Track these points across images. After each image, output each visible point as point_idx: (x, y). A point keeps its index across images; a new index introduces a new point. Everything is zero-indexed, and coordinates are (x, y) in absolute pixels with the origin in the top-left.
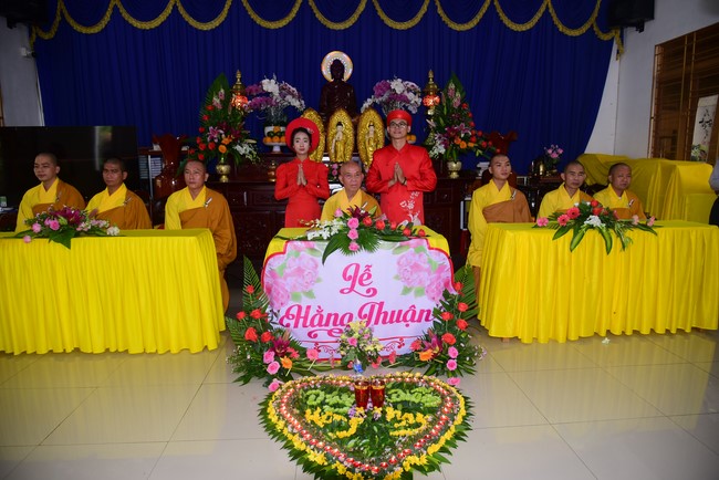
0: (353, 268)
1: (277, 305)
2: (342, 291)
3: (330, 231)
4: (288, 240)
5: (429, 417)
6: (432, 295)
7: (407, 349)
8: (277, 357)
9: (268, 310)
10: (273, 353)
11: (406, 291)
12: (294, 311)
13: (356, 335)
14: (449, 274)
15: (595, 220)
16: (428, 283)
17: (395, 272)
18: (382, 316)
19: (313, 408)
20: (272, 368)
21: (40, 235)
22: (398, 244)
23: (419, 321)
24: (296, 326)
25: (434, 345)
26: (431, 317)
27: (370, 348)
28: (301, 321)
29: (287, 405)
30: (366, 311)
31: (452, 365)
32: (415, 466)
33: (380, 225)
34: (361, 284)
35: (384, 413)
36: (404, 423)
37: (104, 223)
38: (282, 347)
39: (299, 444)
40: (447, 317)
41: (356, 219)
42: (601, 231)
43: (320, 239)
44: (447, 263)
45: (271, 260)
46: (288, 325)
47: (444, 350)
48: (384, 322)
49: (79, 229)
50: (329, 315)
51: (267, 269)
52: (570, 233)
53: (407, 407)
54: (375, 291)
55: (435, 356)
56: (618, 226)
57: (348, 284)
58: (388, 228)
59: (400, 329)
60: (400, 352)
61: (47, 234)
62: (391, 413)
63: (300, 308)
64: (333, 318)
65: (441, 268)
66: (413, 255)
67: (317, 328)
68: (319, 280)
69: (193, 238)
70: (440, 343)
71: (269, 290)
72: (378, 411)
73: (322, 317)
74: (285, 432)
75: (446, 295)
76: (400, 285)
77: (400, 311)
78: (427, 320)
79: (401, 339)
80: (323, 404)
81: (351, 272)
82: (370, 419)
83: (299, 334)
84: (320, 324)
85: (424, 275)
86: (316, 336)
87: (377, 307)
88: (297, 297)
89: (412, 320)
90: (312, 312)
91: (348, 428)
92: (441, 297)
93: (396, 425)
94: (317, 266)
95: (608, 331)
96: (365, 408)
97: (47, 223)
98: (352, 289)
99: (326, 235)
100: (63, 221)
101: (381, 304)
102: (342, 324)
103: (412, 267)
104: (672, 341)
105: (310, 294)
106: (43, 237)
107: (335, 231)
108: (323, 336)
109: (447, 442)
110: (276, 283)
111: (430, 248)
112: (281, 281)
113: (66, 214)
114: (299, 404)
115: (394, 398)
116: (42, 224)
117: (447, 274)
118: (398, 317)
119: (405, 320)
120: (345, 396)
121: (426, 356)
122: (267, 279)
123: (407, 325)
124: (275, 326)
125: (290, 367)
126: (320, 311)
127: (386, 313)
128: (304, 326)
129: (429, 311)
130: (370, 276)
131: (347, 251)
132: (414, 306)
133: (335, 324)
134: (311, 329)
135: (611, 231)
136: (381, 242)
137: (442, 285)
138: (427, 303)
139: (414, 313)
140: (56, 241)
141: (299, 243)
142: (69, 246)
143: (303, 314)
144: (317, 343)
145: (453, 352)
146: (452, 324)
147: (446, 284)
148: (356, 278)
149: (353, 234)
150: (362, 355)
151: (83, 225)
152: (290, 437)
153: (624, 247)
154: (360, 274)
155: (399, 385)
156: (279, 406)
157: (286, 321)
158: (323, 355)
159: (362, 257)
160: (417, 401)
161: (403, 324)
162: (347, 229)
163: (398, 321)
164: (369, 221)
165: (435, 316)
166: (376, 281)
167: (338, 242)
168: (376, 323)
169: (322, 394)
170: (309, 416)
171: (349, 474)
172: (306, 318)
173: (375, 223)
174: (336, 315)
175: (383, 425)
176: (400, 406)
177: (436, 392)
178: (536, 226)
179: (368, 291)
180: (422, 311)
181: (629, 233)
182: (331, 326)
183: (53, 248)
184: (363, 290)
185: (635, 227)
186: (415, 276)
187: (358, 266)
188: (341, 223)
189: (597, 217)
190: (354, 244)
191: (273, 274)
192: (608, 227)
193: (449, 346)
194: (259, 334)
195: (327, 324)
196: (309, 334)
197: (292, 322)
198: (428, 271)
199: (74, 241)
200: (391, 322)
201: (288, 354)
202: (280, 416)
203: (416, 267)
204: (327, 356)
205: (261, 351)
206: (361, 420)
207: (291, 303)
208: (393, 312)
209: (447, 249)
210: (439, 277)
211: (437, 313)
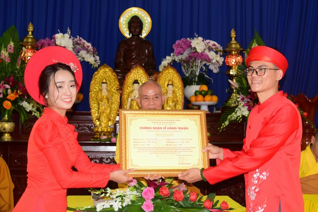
3: (122, 201)
4: (75, 211)
41: (152, 189)
58: (186, 199)
99: (117, 205)
107: (127, 202)
149: (148, 206)
162: (141, 199)
164: (165, 191)
173: (172, 194)
188: (135, 193)
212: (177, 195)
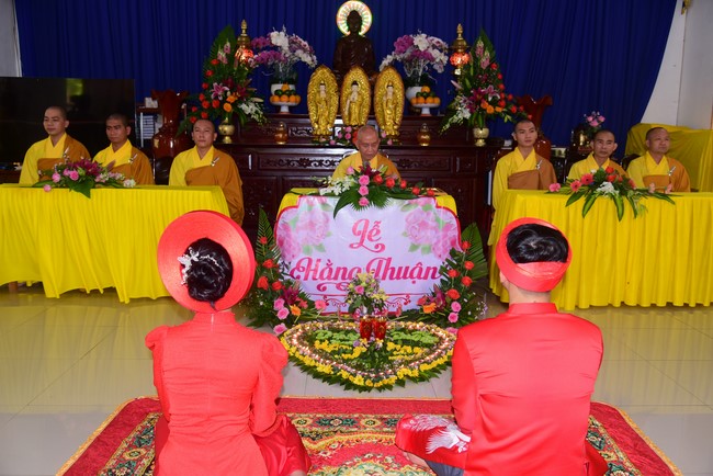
0: (363, 223)
1: (288, 256)
2: (351, 246)
3: (342, 187)
4: (301, 195)
5: (426, 349)
6: (439, 253)
7: (413, 305)
8: (286, 305)
9: (279, 262)
10: (283, 302)
11: (414, 248)
12: (304, 264)
13: (364, 284)
14: (456, 233)
15: (608, 187)
16: (435, 240)
17: (403, 230)
18: (389, 271)
19: (322, 341)
20: (282, 314)
21: (60, 185)
22: (407, 202)
23: (425, 278)
24: (306, 279)
25: (439, 300)
26: (437, 275)
27: (375, 296)
28: (311, 273)
29: (298, 339)
30: (374, 266)
31: (453, 318)
32: (407, 376)
33: (389, 182)
34: (371, 240)
35: (385, 345)
36: (402, 352)
37: (119, 176)
38: (292, 296)
39: (308, 362)
40: (453, 273)
41: (367, 177)
42: (613, 197)
43: (332, 195)
44: (454, 222)
45: (284, 214)
46: (298, 277)
47: (447, 305)
48: (391, 278)
49: (97, 180)
50: (339, 269)
51: (280, 222)
52: (582, 201)
53: (405, 342)
54: (383, 247)
55: (437, 309)
56: (631, 193)
57: (358, 239)
58: (398, 186)
59: (406, 286)
60: (405, 308)
61: (66, 183)
62: (391, 346)
63: (310, 261)
64: (342, 271)
65: (448, 227)
66: (422, 213)
67: (326, 281)
68: (329, 235)
69: (208, 193)
70: (444, 297)
71: (281, 243)
72: (380, 343)
73: (331, 270)
74: (297, 355)
75: (453, 253)
76: (408, 242)
77: (407, 268)
78: (433, 277)
79: (408, 295)
80: (330, 339)
81: (360, 228)
82: (372, 348)
83: (308, 287)
84: (329, 278)
85: (430, 233)
86: (325, 289)
87: (384, 263)
88: (308, 251)
89: (419, 277)
90: (322, 265)
91: (352, 352)
92: (447, 256)
93: (395, 353)
94: (327, 220)
95: (623, 303)
96: (368, 339)
97: (66, 173)
98: (361, 244)
99: (337, 191)
100: (81, 171)
101: (389, 260)
102: (350, 277)
103: (420, 225)
104: (691, 315)
105: (321, 248)
106: (62, 187)
107: (346, 187)
108: (331, 289)
109: (439, 365)
110: (289, 236)
111: (438, 207)
112: (293, 233)
113: (85, 167)
114: (309, 339)
115: (396, 337)
116: (61, 174)
117: (454, 232)
118: (404, 273)
119: (411, 277)
120: (350, 335)
121: (429, 309)
122: (280, 232)
123: (414, 282)
124: (287, 277)
125: (298, 314)
126: (329, 265)
127: (393, 269)
128: (314, 279)
129: (435, 269)
130: (378, 232)
131: (358, 207)
132: (420, 263)
133: (343, 278)
134: (320, 282)
135: (625, 199)
136: (390, 199)
137: (449, 243)
138: (434, 261)
139: (421, 270)
140: (76, 190)
141: (312, 198)
142: (88, 195)
143: (313, 267)
144: (325, 296)
145: (456, 306)
146: (458, 281)
147: (453, 243)
148: (364, 235)
149: (364, 191)
150: (368, 302)
151: (101, 176)
152: (301, 358)
153: (636, 214)
154: (370, 228)
155: (403, 330)
156: (290, 339)
157: (296, 274)
158: (331, 309)
159: (371, 213)
160: (416, 340)
161: (410, 280)
162: (358, 185)
163: (405, 277)
164: (380, 179)
165: (441, 274)
166: (385, 237)
167: (349, 198)
168: (384, 278)
169: (330, 334)
170: (317, 344)
171: (351, 378)
172: (316, 271)
173: (385, 181)
174: (345, 269)
175: (383, 353)
176: (400, 342)
177: (434, 335)
179: (377, 246)
180: (428, 269)
181: (643, 201)
182: (340, 280)
183: (72, 197)
184: (371, 245)
185: (651, 195)
186: (423, 233)
187: (367, 222)
188: (353, 180)
189: (610, 184)
190: (365, 199)
191: (286, 227)
192: (621, 194)
193: (453, 301)
194: (271, 282)
195: (336, 278)
196: (319, 287)
197: (303, 275)
198: (436, 229)
199: (93, 191)
200: (398, 278)
201: (297, 303)
202: (291, 345)
203: (423, 225)
204: (334, 309)
205: (272, 299)
206: (364, 350)
207: (302, 256)
208: (400, 269)
209: (454, 208)
210: (445, 236)
211: (443, 270)
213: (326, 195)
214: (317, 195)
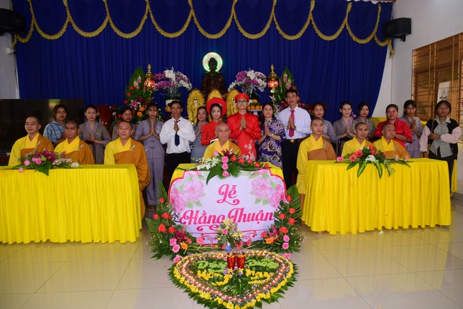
0: (225, 187)
1: (178, 210)
2: (218, 202)
3: (211, 164)
4: (185, 170)
5: (272, 274)
6: (273, 204)
7: (258, 238)
8: (178, 242)
9: (172, 213)
10: (176, 240)
11: (257, 201)
12: (189, 214)
13: (227, 228)
14: (284, 191)
15: (372, 158)
16: (271, 196)
17: (251, 190)
18: (243, 217)
19: (202, 270)
20: (175, 249)
21: (29, 168)
22: (252, 172)
23: (266, 220)
24: (190, 223)
25: (275, 234)
26: (273, 217)
27: (235, 235)
28: (193, 220)
29: (186, 269)
30: (233, 214)
31: (286, 246)
32: (263, 299)
34: (230, 197)
35: (244, 272)
36: (256, 277)
37: (69, 160)
38: (181, 236)
39: (194, 289)
40: (282, 217)
41: (227, 158)
42: (375, 164)
43: (205, 169)
44: (282, 184)
45: (175, 183)
46: (185, 223)
47: (281, 238)
48: (244, 221)
49: (54, 164)
50: (210, 217)
51: (172, 188)
52: (357, 165)
53: (258, 269)
54: (238, 201)
55: (275, 241)
56: (385, 161)
57: (222, 197)
58: (246, 163)
59: (254, 225)
60: (254, 239)
61: (33, 167)
62: (249, 272)
63: (192, 212)
64: (212, 218)
65: (278, 187)
66: (262, 179)
67: (203, 224)
68: (204, 195)
69: (125, 170)
70: (278, 232)
71: (173, 201)
72: (241, 271)
73: (206, 218)
74: (186, 283)
75: (282, 203)
76: (254, 198)
77: (254, 214)
78: (270, 219)
79: (255, 231)
80: (207, 268)
81: (224, 190)
82: (236, 275)
83: (191, 229)
84: (204, 222)
85: (268, 191)
86: (202, 230)
87: (240, 211)
88: (191, 206)
89: (261, 219)
90: (200, 215)
91: (223, 280)
92: (279, 205)
93: (252, 278)
94: (203, 186)
95: (383, 228)
96: (233, 269)
97: (34, 160)
98: (224, 200)
99: (208, 167)
100: (44, 158)
101: (242, 210)
102: (218, 222)
103: (261, 187)
104: (423, 232)
105: (198, 204)
106: (31, 169)
107: (214, 165)
108: (206, 229)
109: (282, 287)
110: (177, 196)
111: (272, 175)
112: (180, 195)
113: (45, 154)
114: (193, 269)
115: (251, 264)
116: (30, 160)
117: (282, 190)
118: (253, 217)
119: (257, 219)
120: (221, 264)
121: (270, 241)
122: (172, 194)
123: (258, 223)
124: (177, 224)
125: (186, 248)
126: (204, 214)
127: (245, 215)
128: (195, 223)
129: (271, 214)
130: (235, 192)
131: (221, 176)
132: (262, 211)
133: (214, 222)
134: (199, 225)
135: (382, 164)
136: (242, 171)
137: (279, 197)
138: (271, 209)
139: (263, 215)
140: (40, 171)
141: (192, 172)
142: (47, 174)
143: (194, 216)
144: (202, 234)
145: (286, 238)
146: (286, 221)
147: (282, 197)
148: (227, 194)
149: (225, 166)
150: (231, 239)
151: (56, 161)
152: (189, 286)
153: (389, 174)
154: (229, 191)
155: (254, 258)
156: (181, 269)
157: (183, 221)
158: (206, 242)
159: (230, 180)
160: (264, 266)
161: (256, 222)
162: (221, 163)
163: (252, 220)
164: (234, 159)
165: (275, 217)
166: (239, 196)
167: (216, 171)
168: (239, 221)
169: (207, 263)
170: (199, 274)
171: (224, 304)
172: (196, 218)
173: (238, 160)
174: (215, 216)
175: (244, 279)
176: (254, 269)
177: (275, 261)
178: (337, 162)
179: (234, 201)
180: (267, 214)
181: (392, 166)
182: (211, 224)
183: (37, 175)
184: (231, 201)
185: (397, 162)
186: (263, 192)
187: (228, 186)
188: (218, 160)
189: (373, 156)
190: (226, 172)
191: (176, 191)
192: (380, 162)
193: (284, 234)
194: (167, 228)
195: (209, 222)
196: (198, 229)
197: (187, 221)
198: (271, 189)
199: (50, 171)
200: (248, 220)
201: (185, 241)
202: (182, 275)
203: (263, 186)
204: (209, 242)
205: (168, 239)
206: (231, 276)
207: (187, 209)
208: (250, 215)
210: (277, 193)
211: (276, 215)
212: (241, 161)
213: (201, 170)
214: (195, 170)
